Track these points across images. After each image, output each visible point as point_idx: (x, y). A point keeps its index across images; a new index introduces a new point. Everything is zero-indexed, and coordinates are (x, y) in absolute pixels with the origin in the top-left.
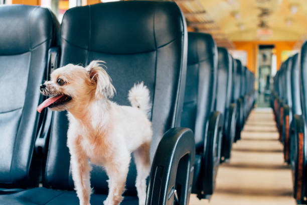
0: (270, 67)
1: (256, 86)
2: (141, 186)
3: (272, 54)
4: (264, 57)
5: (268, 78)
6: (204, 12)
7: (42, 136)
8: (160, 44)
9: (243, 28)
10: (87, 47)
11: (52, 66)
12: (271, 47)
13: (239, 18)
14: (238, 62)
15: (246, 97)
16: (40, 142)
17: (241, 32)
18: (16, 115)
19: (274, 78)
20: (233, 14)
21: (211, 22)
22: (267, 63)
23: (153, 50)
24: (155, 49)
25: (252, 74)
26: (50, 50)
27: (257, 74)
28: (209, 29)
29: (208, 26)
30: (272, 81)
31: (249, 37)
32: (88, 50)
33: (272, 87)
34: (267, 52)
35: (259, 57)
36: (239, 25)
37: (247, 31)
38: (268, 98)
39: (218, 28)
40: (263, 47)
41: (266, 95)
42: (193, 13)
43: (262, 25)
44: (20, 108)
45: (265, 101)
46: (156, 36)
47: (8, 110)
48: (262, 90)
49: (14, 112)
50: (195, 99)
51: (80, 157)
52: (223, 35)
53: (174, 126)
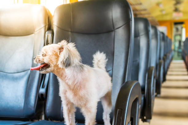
0: (181, 35)
1: (173, 47)
2: (106, 119)
3: (182, 28)
4: (177, 29)
5: (180, 42)
6: (141, 4)
7: (43, 87)
8: (116, 27)
9: (164, 13)
10: (70, 30)
11: (48, 42)
12: (181, 23)
13: (162, 7)
14: (163, 33)
15: (168, 55)
16: (42, 91)
17: (163, 15)
18: (26, 74)
19: (184, 42)
20: (158, 4)
21: (145, 10)
22: (179, 33)
23: (112, 31)
24: (113, 30)
25: (171, 40)
26: (47, 32)
27: (173, 40)
28: (144, 14)
29: (143, 12)
30: (182, 44)
31: (168, 18)
32: (71, 32)
33: (182, 48)
34: (179, 27)
35: (174, 29)
36: (162, 11)
37: (167, 14)
38: (180, 54)
39: (149, 14)
40: (176, 23)
41: (178, 52)
42: (134, 5)
43: (176, 10)
44: (29, 69)
45: (178, 55)
46: (114, 22)
47: (21, 71)
48: (176, 49)
49: (25, 72)
50: (138, 59)
51: (68, 103)
52: (152, 17)
53: (127, 80)
